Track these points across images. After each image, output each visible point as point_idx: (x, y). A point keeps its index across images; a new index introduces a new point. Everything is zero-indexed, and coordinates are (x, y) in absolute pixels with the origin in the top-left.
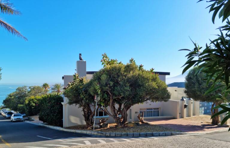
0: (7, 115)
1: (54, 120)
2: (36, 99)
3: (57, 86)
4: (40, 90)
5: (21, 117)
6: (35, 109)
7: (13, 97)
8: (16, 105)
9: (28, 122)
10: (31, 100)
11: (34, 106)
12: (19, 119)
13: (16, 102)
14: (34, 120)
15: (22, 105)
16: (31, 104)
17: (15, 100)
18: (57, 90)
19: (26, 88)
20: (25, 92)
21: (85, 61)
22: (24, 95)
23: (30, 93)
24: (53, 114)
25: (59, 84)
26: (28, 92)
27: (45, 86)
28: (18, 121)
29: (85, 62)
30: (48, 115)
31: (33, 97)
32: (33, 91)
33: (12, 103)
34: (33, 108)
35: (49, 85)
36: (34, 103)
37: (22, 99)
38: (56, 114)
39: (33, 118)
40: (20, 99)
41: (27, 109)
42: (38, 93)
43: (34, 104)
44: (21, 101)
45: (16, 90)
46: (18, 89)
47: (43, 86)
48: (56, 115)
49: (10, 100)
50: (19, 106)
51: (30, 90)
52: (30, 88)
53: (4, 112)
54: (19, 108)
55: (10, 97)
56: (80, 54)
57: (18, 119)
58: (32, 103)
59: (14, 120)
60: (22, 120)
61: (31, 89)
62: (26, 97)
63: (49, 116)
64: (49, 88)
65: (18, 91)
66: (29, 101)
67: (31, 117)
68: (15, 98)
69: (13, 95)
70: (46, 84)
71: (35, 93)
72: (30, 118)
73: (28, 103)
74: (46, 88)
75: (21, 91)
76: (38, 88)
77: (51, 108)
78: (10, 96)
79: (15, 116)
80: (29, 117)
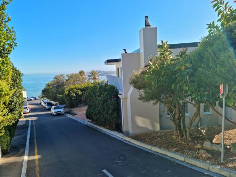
0: (46, 106)
1: (108, 120)
2: (76, 89)
3: (93, 73)
4: (78, 78)
5: (62, 110)
6: (75, 100)
7: (51, 87)
8: (55, 95)
9: (70, 116)
10: (71, 90)
11: (74, 97)
12: (60, 113)
13: (55, 91)
14: (76, 113)
15: (61, 95)
16: (71, 95)
17: (54, 90)
18: (93, 78)
19: (63, 76)
20: (63, 80)
21: (154, 27)
22: (62, 84)
23: (68, 81)
24: (107, 112)
25: (95, 71)
26: (66, 81)
27: (81, 73)
28: (59, 114)
29: (156, 28)
30: (99, 113)
31: (72, 87)
32: (71, 79)
33: (50, 93)
34: (73, 99)
35: (85, 72)
36: (74, 93)
37: (60, 88)
38: (111, 111)
39: (75, 110)
40: (58, 88)
41: (68, 100)
42: (77, 81)
43: (74, 95)
44: (60, 90)
45: (54, 78)
46: (56, 78)
47: (79, 73)
48: (111, 114)
49: (48, 89)
50: (58, 97)
51: (67, 78)
52: (67, 75)
53: (43, 102)
54: (59, 98)
55: (48, 87)
56: (147, 17)
57: (58, 113)
58: (73, 94)
59: (54, 114)
60: (63, 113)
61: (69, 77)
62: (65, 87)
63: (101, 114)
64: (85, 76)
65: (55, 80)
66: (69, 91)
67: (72, 109)
68: (53, 87)
69: (51, 85)
70: (82, 71)
71: (73, 81)
72: (72, 111)
73: (68, 93)
74: (82, 75)
75: (58, 79)
76: (76, 76)
77: (103, 104)
78: (48, 85)
79: (55, 108)
80: (70, 109)
